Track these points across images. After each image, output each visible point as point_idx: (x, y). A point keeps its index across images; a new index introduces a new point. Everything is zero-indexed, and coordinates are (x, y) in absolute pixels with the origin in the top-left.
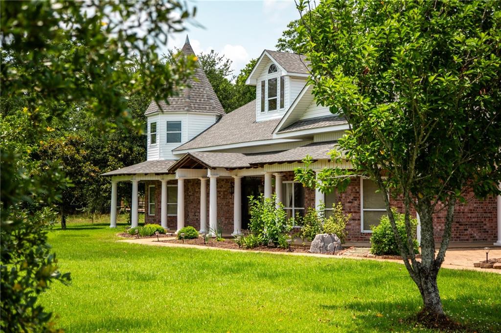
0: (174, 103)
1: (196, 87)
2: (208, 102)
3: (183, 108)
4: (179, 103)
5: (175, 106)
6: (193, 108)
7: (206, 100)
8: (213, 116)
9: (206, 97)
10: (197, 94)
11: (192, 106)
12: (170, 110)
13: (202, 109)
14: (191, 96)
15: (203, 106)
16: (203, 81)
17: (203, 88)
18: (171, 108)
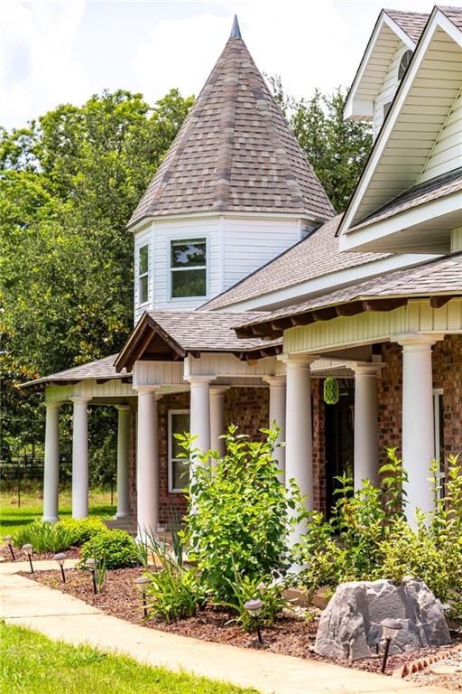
0: (189, 191)
1: (248, 147)
2: (280, 186)
3: (210, 202)
4: (199, 191)
5: (190, 198)
6: (236, 202)
7: (276, 179)
8: (294, 224)
9: (275, 173)
10: (252, 166)
11: (235, 195)
12: (177, 211)
13: (261, 203)
14: (233, 171)
15: (266, 197)
16: (269, 130)
17: (270, 149)
18: (179, 205)
